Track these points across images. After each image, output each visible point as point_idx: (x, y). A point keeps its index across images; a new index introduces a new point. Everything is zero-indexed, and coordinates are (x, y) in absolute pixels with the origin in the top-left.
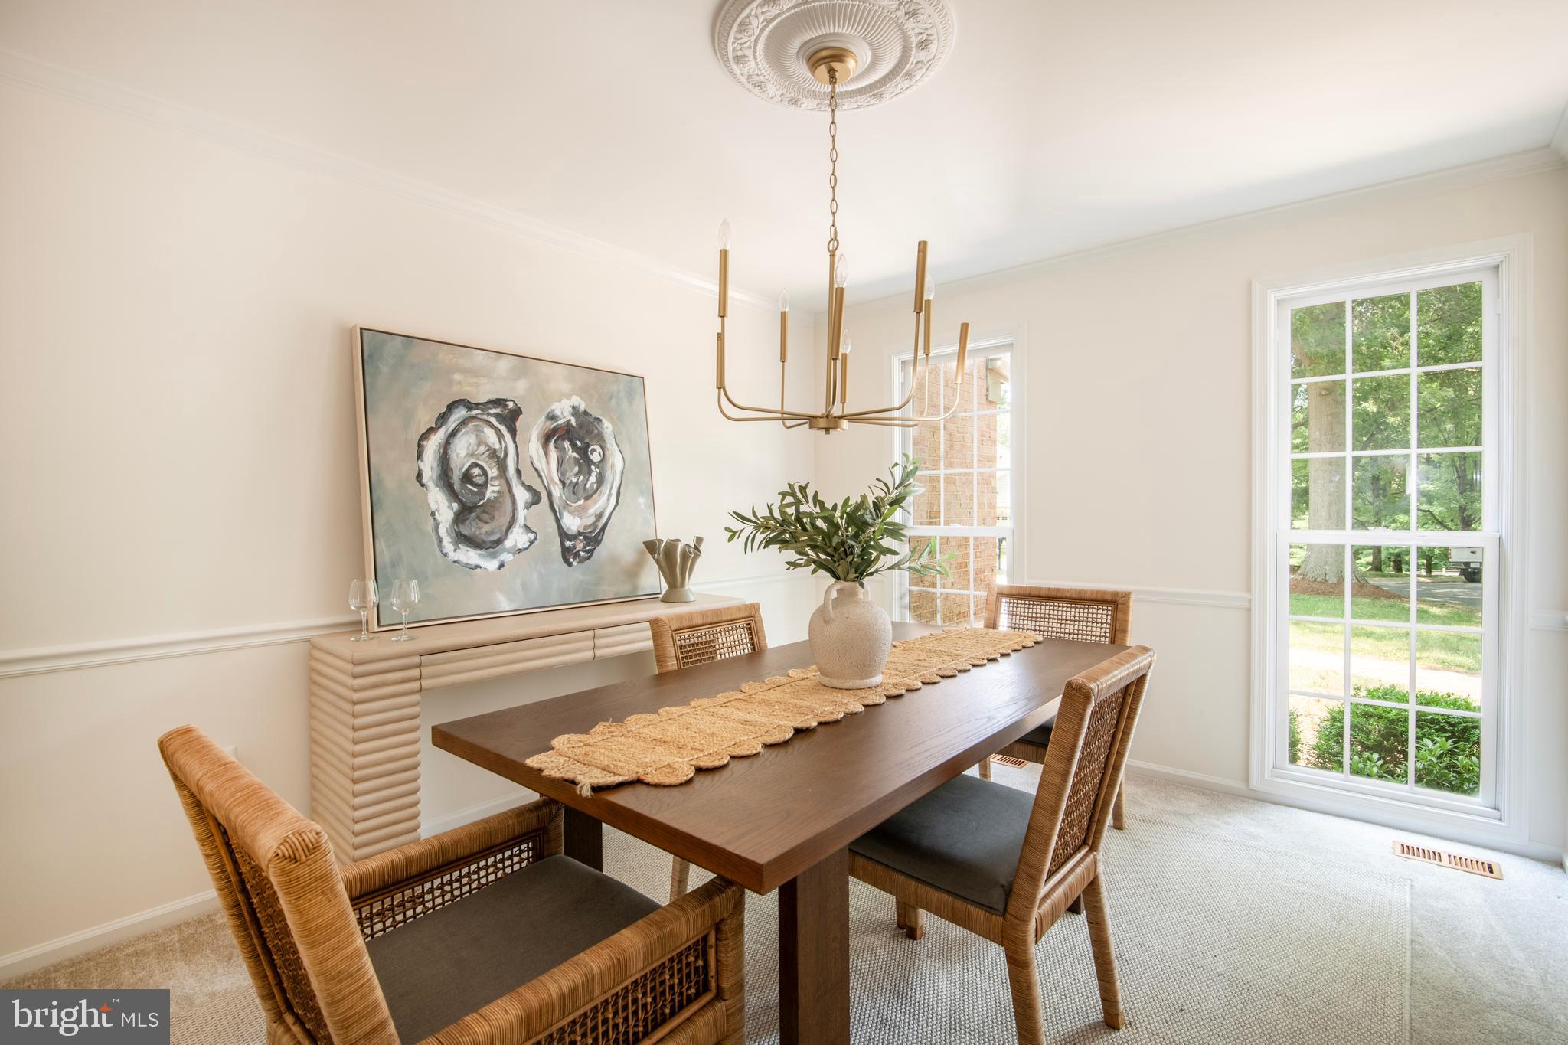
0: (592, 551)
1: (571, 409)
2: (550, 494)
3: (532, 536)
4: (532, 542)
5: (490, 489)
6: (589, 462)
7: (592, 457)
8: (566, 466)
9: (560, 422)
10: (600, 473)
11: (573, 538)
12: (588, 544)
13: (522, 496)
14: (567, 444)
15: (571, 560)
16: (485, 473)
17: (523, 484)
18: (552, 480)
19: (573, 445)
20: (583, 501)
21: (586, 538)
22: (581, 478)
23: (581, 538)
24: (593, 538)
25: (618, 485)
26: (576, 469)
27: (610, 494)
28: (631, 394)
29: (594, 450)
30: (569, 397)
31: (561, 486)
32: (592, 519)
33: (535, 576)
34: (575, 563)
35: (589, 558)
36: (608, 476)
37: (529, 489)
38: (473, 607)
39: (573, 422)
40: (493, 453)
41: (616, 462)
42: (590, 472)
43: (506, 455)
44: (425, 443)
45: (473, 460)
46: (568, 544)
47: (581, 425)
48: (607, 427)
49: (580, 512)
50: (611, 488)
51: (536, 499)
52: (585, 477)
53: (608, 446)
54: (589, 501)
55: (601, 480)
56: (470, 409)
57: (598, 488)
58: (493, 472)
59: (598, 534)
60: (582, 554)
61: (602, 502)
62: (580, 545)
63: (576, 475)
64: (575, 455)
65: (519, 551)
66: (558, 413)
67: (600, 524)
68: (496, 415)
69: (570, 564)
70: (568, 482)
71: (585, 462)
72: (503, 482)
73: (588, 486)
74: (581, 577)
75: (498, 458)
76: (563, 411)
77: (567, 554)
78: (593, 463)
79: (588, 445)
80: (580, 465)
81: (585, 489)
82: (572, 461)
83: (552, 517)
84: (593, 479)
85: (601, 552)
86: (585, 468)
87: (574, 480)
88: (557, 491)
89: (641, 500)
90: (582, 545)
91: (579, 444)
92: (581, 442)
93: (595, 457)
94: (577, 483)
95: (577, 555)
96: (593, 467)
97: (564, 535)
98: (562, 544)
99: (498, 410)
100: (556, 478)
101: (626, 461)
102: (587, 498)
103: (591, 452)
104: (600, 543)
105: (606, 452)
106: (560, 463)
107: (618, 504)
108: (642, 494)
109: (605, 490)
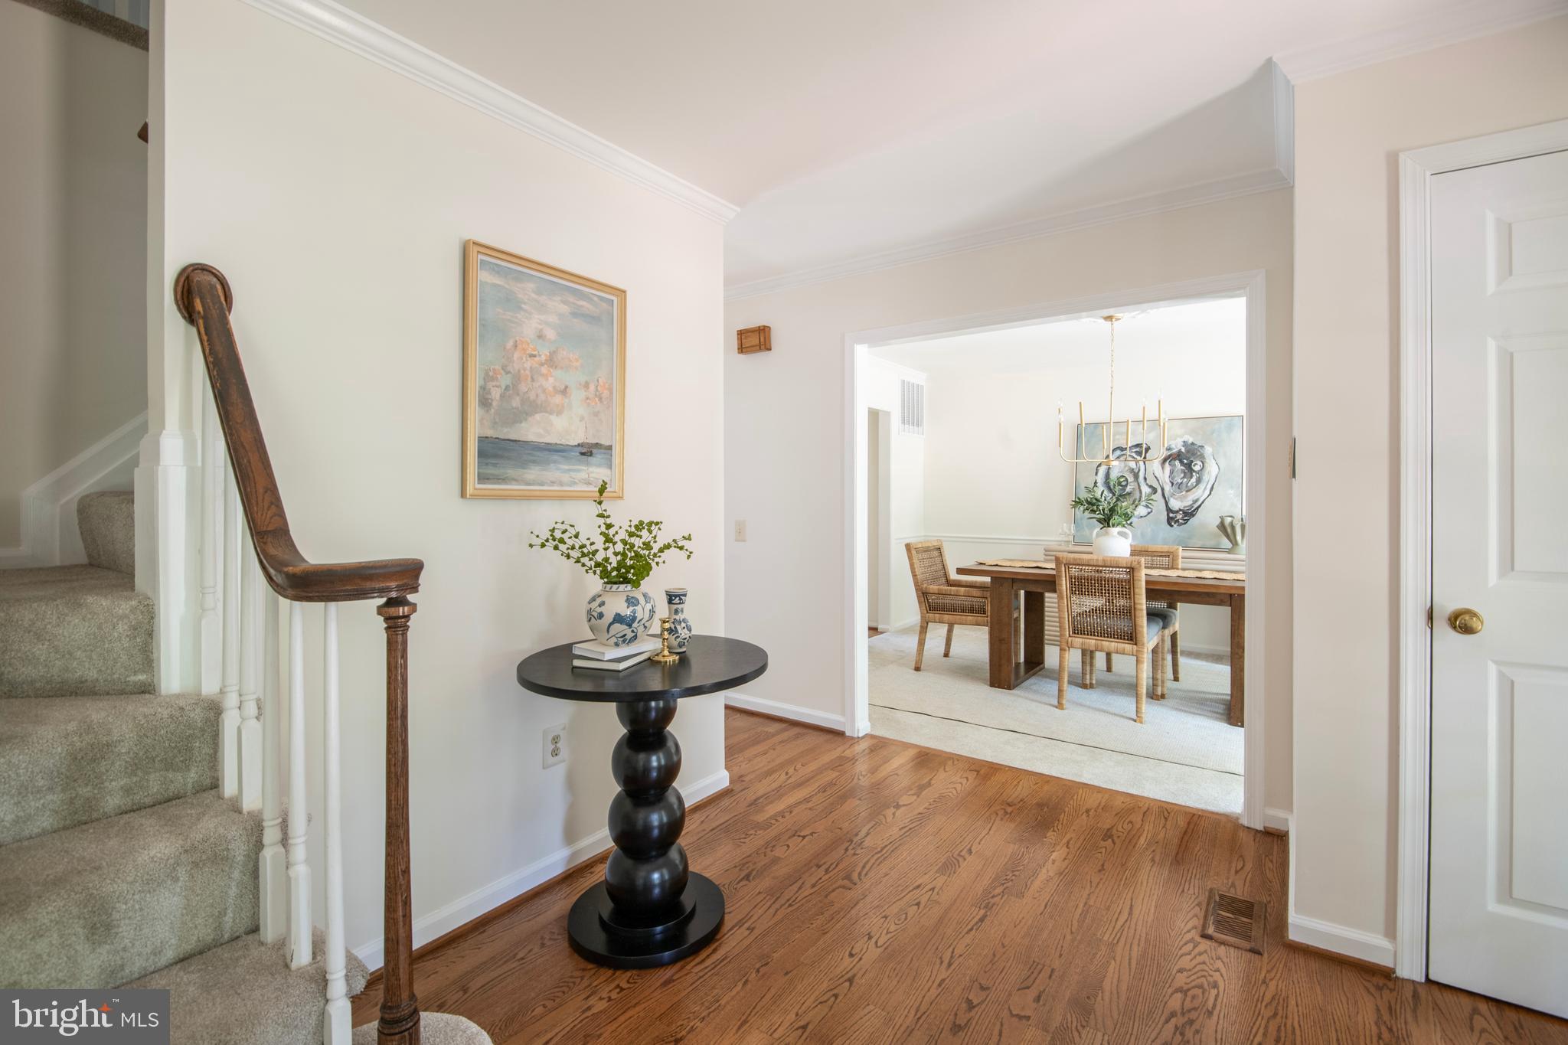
0: (1188, 520)
1: (1182, 443)
2: (1163, 489)
3: (1149, 510)
4: (1149, 513)
5: (1129, 487)
6: (1191, 471)
7: (1194, 468)
8: (1175, 473)
9: (1174, 451)
10: (1199, 477)
11: (1177, 512)
12: (1186, 516)
13: (1145, 490)
14: (1177, 463)
15: (1173, 524)
16: (1127, 480)
17: (1147, 484)
18: (1165, 482)
19: (1182, 462)
20: (1184, 492)
21: (1184, 513)
22: (1185, 480)
23: (1181, 512)
24: (1189, 514)
25: (1212, 483)
26: (1182, 475)
27: (1205, 489)
28: (1230, 428)
29: (1196, 464)
30: (1181, 437)
31: (1171, 484)
32: (1191, 502)
33: (1149, 530)
34: (1175, 526)
35: (1185, 524)
36: (1205, 478)
37: (1150, 487)
39: (1183, 450)
40: (1132, 471)
41: (1212, 469)
42: (1191, 477)
43: (1139, 470)
44: (1099, 469)
45: (1122, 474)
46: (1171, 515)
47: (1188, 451)
48: (1208, 450)
49: (1182, 499)
50: (1207, 485)
51: (1155, 491)
52: (1188, 479)
53: (1207, 461)
54: (1189, 493)
55: (1199, 481)
56: (1122, 451)
57: (1196, 486)
58: (1131, 479)
59: (1194, 511)
60: (1181, 521)
61: (1200, 493)
62: (1179, 516)
63: (1181, 479)
64: (1183, 468)
65: (1141, 517)
66: (1173, 446)
67: (1195, 506)
68: (1136, 452)
69: (1172, 526)
70: (1175, 483)
71: (1189, 469)
72: (1136, 484)
73: (1189, 484)
74: (1178, 533)
75: (1135, 472)
76: (1177, 446)
77: (1170, 521)
78: (1194, 471)
79: (1192, 462)
80: (1185, 473)
81: (1187, 486)
82: (1180, 471)
83: (1163, 501)
84: (1193, 480)
85: (1193, 521)
86: (1188, 474)
87: (1180, 481)
88: (1168, 488)
89: (1231, 492)
90: (1181, 516)
91: (1185, 461)
92: (1187, 460)
93: (1197, 468)
94: (1182, 482)
95: (1177, 521)
96: (1194, 474)
97: (1169, 510)
98: (1168, 515)
99: (1138, 449)
100: (1167, 480)
101: (1220, 469)
102: (1187, 491)
103: (1194, 466)
104: (1194, 516)
105: (1206, 465)
106: (1172, 472)
107: (1210, 493)
108: (1232, 488)
109: (1202, 486)
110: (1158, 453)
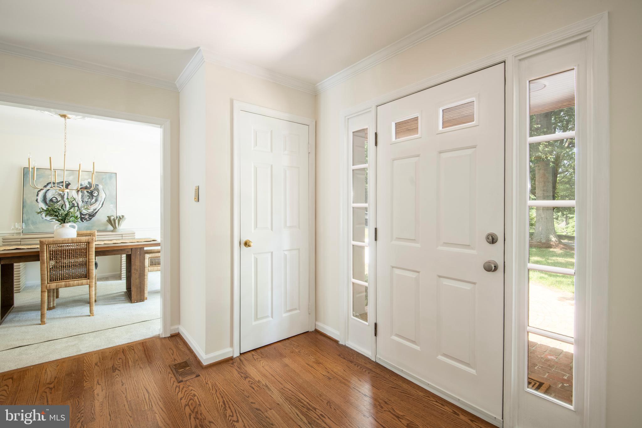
0: (91, 218)
1: (88, 183)
2: (78, 204)
7: (94, 194)
8: (84, 197)
9: (84, 186)
10: (97, 199)
11: (86, 215)
14: (85, 192)
15: (83, 220)
16: (57, 199)
18: (79, 201)
19: (87, 192)
20: (89, 206)
21: (89, 215)
22: (90, 200)
23: (88, 215)
24: (92, 216)
25: (103, 202)
26: (88, 198)
27: (100, 204)
28: (110, 178)
29: (95, 193)
30: (87, 179)
31: (82, 202)
32: (93, 210)
34: (85, 221)
35: (90, 220)
36: (99, 199)
38: (49, 230)
39: (88, 186)
40: (60, 194)
41: (102, 196)
42: (93, 198)
43: (64, 195)
44: (39, 192)
45: (53, 196)
46: (83, 216)
47: (91, 187)
48: (100, 187)
49: (88, 208)
50: (100, 202)
52: (91, 199)
53: (100, 191)
54: (92, 206)
55: (96, 200)
56: (54, 184)
57: (95, 202)
58: (59, 199)
59: (94, 214)
60: (87, 219)
61: (97, 206)
62: (87, 217)
63: (87, 199)
64: (88, 194)
66: (83, 184)
67: (95, 212)
68: (62, 185)
69: (83, 221)
70: (84, 201)
71: (91, 194)
72: (63, 201)
73: (92, 202)
74: (87, 225)
75: (62, 195)
76: (85, 184)
78: (94, 196)
80: (89, 197)
81: (90, 202)
82: (87, 196)
84: (94, 200)
85: (94, 219)
86: (91, 197)
87: (87, 200)
88: (80, 204)
89: (112, 205)
90: (88, 217)
92: (90, 191)
93: (95, 195)
94: (88, 201)
95: (86, 219)
96: (94, 197)
97: (81, 214)
98: (81, 216)
100: (80, 200)
101: (107, 195)
102: (91, 205)
103: (94, 193)
104: (94, 216)
105: (100, 193)
106: (82, 196)
107: (102, 206)
108: (112, 204)
109: (98, 203)
110: (74, 186)
